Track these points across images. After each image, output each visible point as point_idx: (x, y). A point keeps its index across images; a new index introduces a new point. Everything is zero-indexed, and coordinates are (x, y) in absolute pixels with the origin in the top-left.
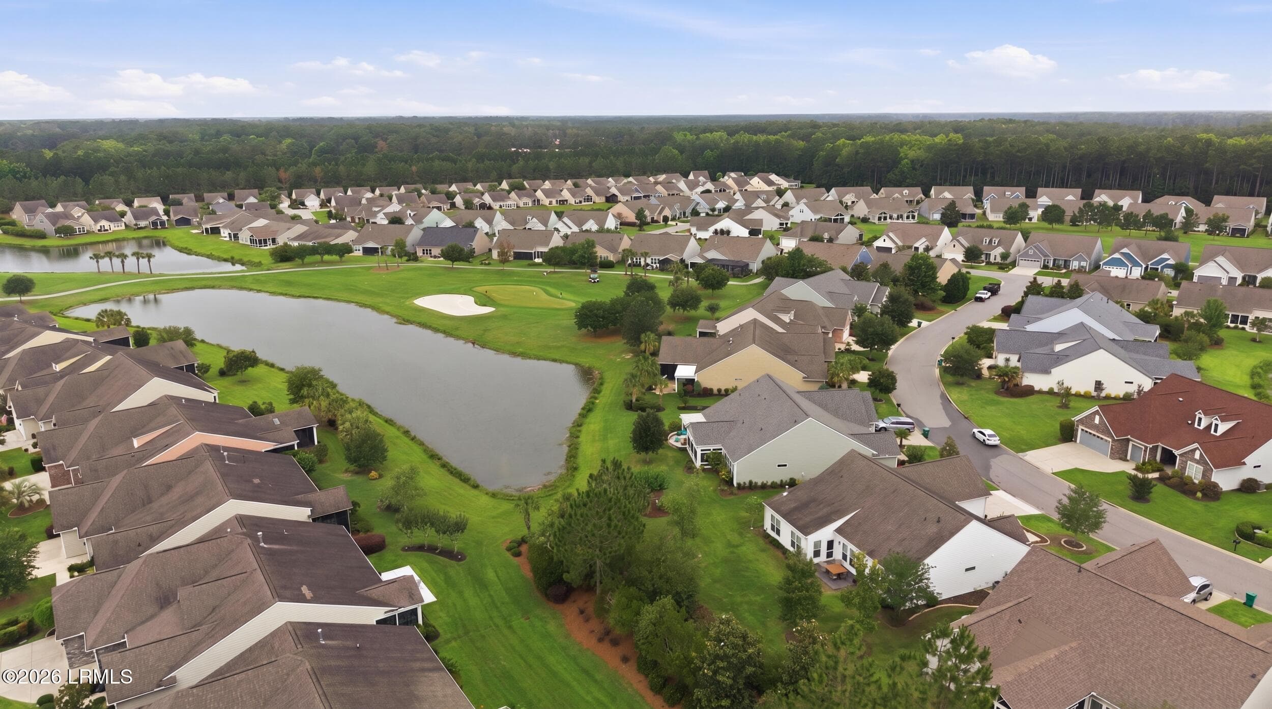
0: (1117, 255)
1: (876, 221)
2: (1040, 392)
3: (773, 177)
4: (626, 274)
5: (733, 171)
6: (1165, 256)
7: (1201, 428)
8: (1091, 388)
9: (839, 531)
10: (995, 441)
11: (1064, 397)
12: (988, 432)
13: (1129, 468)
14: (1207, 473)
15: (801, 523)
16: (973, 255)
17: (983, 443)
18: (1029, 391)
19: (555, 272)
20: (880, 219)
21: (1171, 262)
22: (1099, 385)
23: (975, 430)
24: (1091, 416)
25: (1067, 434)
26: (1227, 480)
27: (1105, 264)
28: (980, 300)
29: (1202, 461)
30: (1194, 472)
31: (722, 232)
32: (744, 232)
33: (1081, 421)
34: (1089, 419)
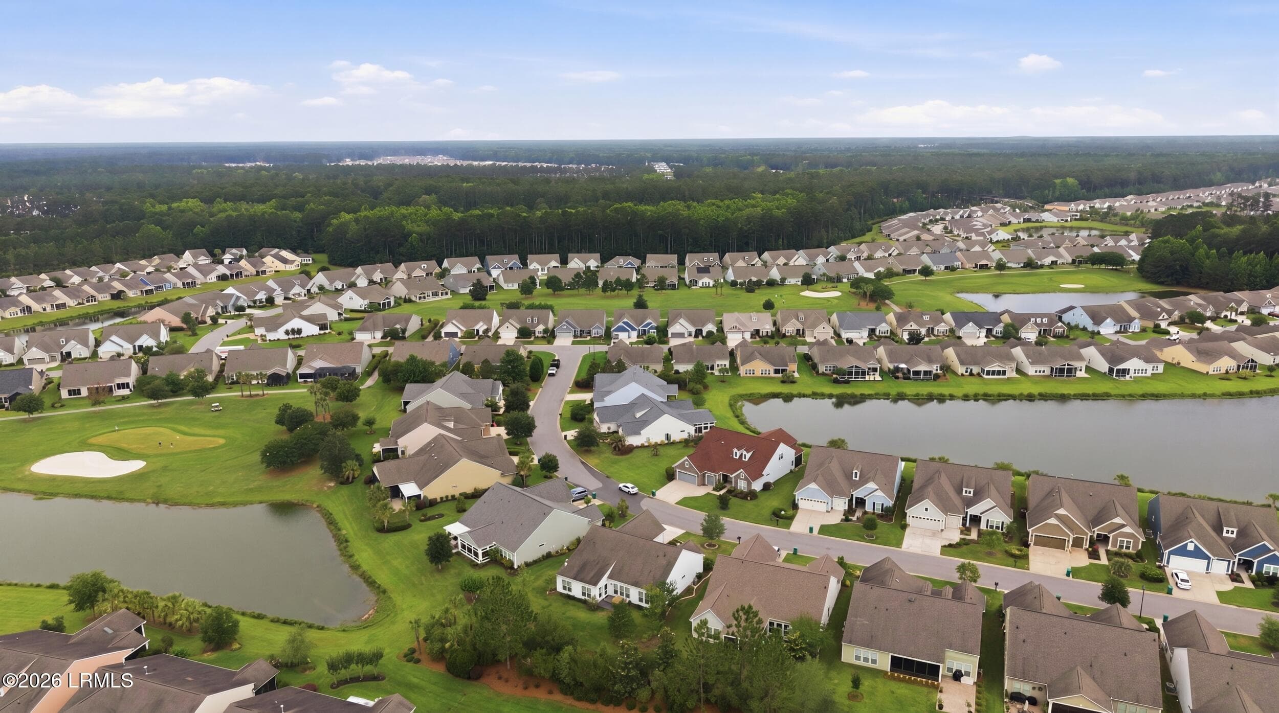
0: (621, 324)
1: (418, 301)
2: (637, 447)
3: (285, 254)
4: (242, 396)
5: (232, 247)
6: (649, 321)
7: (737, 457)
8: (663, 438)
9: (610, 577)
10: (635, 490)
11: (654, 449)
12: (629, 485)
13: (709, 489)
14: (749, 484)
15: (588, 579)
16: (524, 333)
17: (628, 493)
18: (631, 449)
19: (160, 405)
20: (420, 298)
21: (654, 324)
22: (668, 436)
23: (621, 485)
24: (683, 463)
25: (670, 476)
26: (757, 486)
27: (615, 330)
28: (552, 375)
29: (746, 479)
30: (742, 485)
31: (293, 331)
32: (314, 330)
33: (678, 467)
34: (682, 466)
